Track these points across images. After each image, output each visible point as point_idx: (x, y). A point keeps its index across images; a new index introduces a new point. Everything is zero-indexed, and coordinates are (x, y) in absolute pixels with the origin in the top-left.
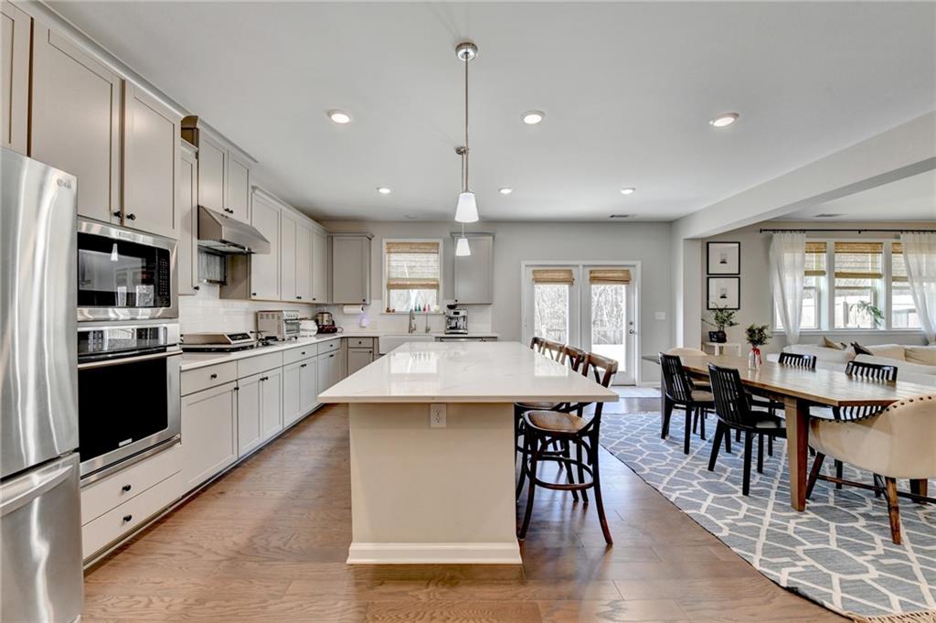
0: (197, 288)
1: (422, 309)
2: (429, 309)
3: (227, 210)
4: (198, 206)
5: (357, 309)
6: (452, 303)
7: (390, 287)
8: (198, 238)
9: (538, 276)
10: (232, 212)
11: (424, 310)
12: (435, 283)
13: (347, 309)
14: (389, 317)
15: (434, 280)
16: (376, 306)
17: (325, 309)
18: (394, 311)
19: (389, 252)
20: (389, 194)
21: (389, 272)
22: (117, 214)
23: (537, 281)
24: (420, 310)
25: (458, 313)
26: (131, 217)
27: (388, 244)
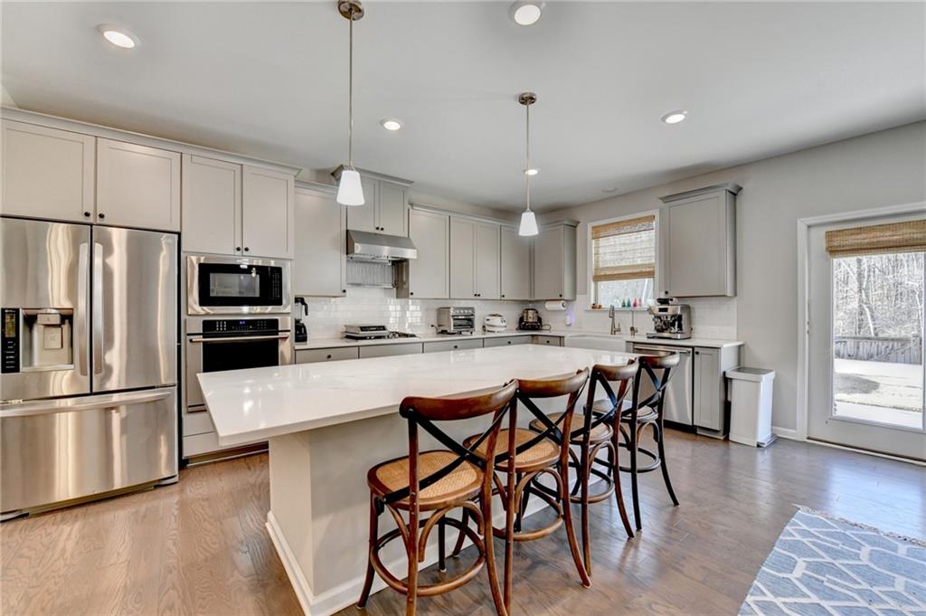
0: (344, 291)
1: (632, 304)
2: (640, 305)
3: (377, 228)
4: (347, 231)
5: (558, 306)
6: (663, 296)
7: (597, 278)
8: (347, 254)
9: (837, 242)
10: (382, 229)
11: (635, 305)
12: (651, 269)
13: (549, 306)
14: (595, 315)
15: (649, 265)
16: (583, 303)
17: (531, 306)
18: (600, 307)
19: (596, 238)
20: (535, 176)
21: (597, 262)
22: (238, 249)
23: (834, 251)
24: (629, 305)
25: (666, 310)
26: (247, 249)
27: (593, 228)
